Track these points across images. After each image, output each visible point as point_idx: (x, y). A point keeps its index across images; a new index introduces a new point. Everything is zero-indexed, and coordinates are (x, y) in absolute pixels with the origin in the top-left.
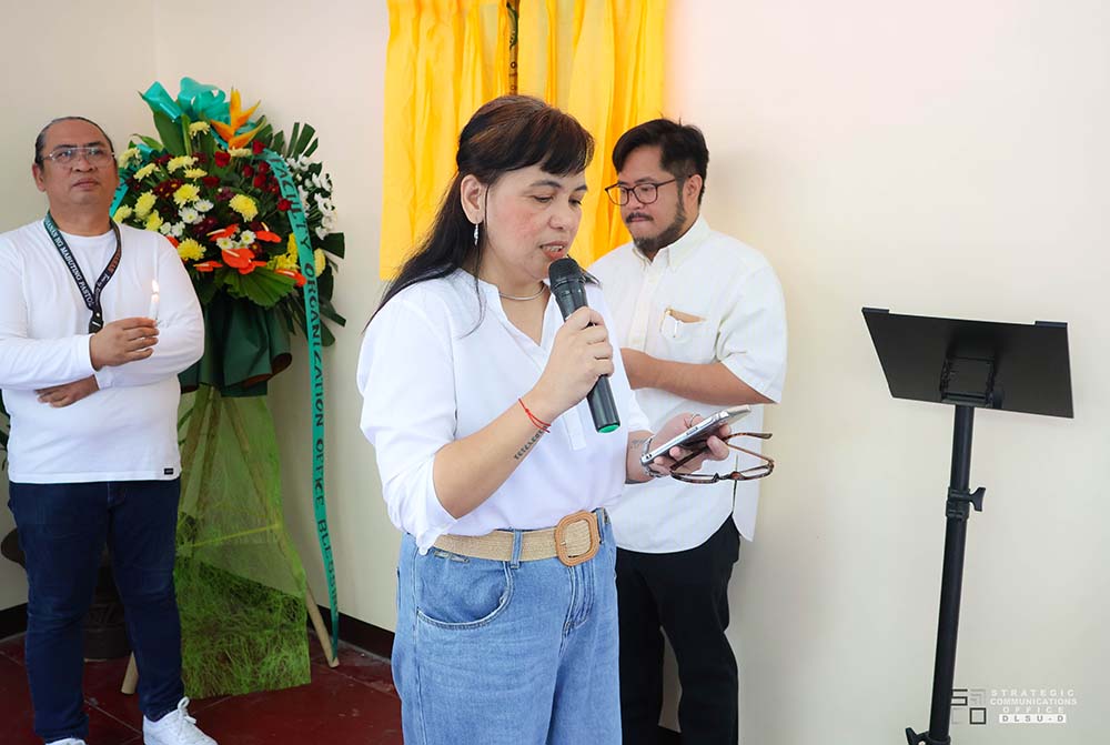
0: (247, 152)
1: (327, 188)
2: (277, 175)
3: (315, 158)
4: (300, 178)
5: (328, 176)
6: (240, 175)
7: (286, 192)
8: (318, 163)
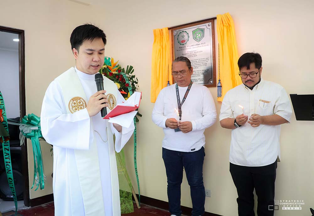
0: (116, 73)
1: (137, 81)
2: (125, 78)
3: (133, 74)
4: (130, 79)
5: (137, 78)
6: (115, 78)
7: (127, 82)
8: (134, 75)
